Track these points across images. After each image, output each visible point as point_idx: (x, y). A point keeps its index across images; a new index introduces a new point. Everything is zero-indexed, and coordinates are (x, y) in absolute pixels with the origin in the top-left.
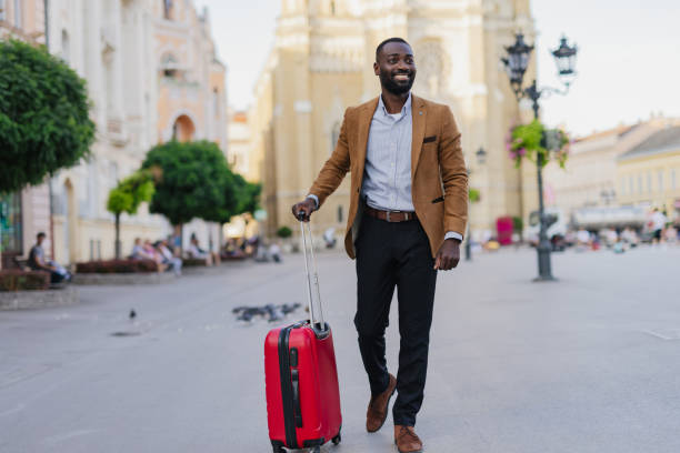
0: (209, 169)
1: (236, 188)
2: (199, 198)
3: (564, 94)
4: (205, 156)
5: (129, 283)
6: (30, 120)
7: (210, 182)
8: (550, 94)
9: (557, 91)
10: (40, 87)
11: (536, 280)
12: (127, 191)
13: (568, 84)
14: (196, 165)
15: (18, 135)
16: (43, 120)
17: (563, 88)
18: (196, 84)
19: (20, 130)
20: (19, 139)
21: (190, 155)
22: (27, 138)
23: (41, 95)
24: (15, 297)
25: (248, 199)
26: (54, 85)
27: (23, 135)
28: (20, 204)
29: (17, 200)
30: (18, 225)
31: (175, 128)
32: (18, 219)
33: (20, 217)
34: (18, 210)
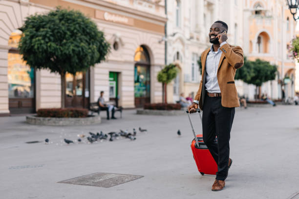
6: (65, 44)
10: (69, 30)
12: (164, 72)
15: (59, 51)
16: (70, 44)
19: (60, 49)
20: (60, 53)
22: (63, 52)
23: (69, 33)
24: (61, 120)
26: (75, 28)
27: (61, 51)
28: (150, 77)
29: (148, 75)
30: (148, 85)
31: (259, 38)
32: (148, 83)
33: (150, 82)
34: (148, 79)
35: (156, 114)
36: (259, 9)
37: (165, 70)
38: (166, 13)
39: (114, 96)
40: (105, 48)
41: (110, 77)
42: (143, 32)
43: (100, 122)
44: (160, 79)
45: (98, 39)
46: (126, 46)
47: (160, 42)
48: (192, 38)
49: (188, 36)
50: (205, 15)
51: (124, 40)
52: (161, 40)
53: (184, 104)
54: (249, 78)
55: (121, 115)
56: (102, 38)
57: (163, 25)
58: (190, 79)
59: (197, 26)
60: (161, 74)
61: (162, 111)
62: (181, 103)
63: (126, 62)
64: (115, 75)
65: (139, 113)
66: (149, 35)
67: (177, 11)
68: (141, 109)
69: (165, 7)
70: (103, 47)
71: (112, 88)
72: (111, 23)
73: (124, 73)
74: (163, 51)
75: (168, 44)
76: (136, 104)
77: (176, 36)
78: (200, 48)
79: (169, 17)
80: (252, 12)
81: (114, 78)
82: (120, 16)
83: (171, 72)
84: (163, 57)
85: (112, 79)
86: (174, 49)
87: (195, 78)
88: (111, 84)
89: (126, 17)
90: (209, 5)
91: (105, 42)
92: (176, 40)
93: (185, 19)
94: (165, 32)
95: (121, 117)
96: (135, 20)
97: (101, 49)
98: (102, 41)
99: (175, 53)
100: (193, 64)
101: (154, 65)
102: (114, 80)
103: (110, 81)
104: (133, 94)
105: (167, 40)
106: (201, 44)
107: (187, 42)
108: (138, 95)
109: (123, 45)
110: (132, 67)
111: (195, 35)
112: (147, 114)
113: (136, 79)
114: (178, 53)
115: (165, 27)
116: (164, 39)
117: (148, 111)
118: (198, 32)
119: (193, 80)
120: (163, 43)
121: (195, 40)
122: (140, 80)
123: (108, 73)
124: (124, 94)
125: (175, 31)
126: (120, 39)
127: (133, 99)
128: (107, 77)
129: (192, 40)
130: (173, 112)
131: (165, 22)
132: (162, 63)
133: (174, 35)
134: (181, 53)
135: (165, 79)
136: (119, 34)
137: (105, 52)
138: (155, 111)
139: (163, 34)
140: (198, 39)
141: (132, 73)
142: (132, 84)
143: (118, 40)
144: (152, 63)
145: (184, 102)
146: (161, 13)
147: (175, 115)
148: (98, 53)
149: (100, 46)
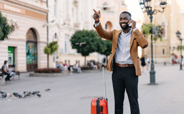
0: (91, 39)
1: (101, 45)
2: (87, 48)
3: (162, 12)
4: (90, 35)
5: (47, 76)
7: (92, 43)
8: (157, 12)
9: (159, 11)
11: (148, 84)
12: (49, 47)
13: (163, 8)
14: (87, 38)
17: (162, 10)
18: (113, 12)
21: (85, 35)
25: (106, 48)
28: (37, 50)
29: (36, 49)
30: (36, 56)
31: (106, 25)
32: (36, 54)
33: (37, 53)
34: (36, 52)
35: (43, 76)
36: (105, 6)
37: (49, 46)
38: (47, 6)
39: (12, 64)
40: (8, 30)
41: (9, 50)
42: (32, 19)
43: (4, 83)
44: (46, 52)
45: (2, 22)
46: (20, 28)
47: (43, 26)
48: (65, 24)
49: (62, 23)
50: (73, 10)
51: (18, 24)
52: (44, 25)
53: (62, 69)
54: (103, 51)
55: (19, 77)
56: (5, 22)
57: (45, 14)
58: (64, 51)
59: (68, 16)
60: (47, 48)
61: (48, 74)
62: (60, 68)
63: (20, 40)
64: (12, 49)
65: (31, 75)
66: (36, 21)
67: (55, 5)
68: (33, 73)
69: (47, 2)
70: (6, 29)
71: (10, 58)
72: (9, 12)
73: (19, 47)
74: (46, 33)
75: (49, 28)
76: (27, 69)
77: (55, 22)
78: (70, 31)
79: (49, 9)
80: (101, 8)
81: (12, 51)
82: (15, 7)
83: (54, 47)
84: (46, 36)
85: (10, 52)
86: (53, 31)
87: (67, 51)
88: (9, 55)
89: (20, 8)
90: (75, 3)
91: (7, 25)
92: (54, 25)
93: (60, 11)
94: (47, 20)
95: (19, 79)
96: (26, 10)
97: (5, 29)
98: (5, 24)
99: (54, 34)
100: (66, 42)
101: (40, 42)
102: (12, 53)
103: (9, 53)
104: (25, 62)
105: (48, 25)
106: (71, 28)
107: (61, 27)
108: (29, 63)
109: (18, 28)
110: (25, 43)
111: (67, 22)
112: (37, 76)
113: (27, 52)
114: (56, 34)
115: (47, 16)
116: (46, 24)
117: (38, 74)
118: (69, 20)
119: (66, 52)
120: (46, 27)
121: (66, 26)
122: (30, 52)
123: (7, 47)
124: (19, 62)
125: (54, 19)
126: (16, 24)
127: (25, 65)
128: (7, 50)
129: (65, 25)
130: (55, 74)
131: (47, 12)
132: (46, 40)
133: (53, 21)
134: (58, 34)
135: (49, 51)
136: (15, 20)
137: (8, 32)
138: (43, 74)
139: (46, 21)
140: (69, 25)
141: (25, 47)
142: (25, 55)
143: (14, 24)
144: (38, 40)
145: (62, 68)
146: (44, 6)
147: (57, 76)
148: (2, 33)
149: (4, 28)
